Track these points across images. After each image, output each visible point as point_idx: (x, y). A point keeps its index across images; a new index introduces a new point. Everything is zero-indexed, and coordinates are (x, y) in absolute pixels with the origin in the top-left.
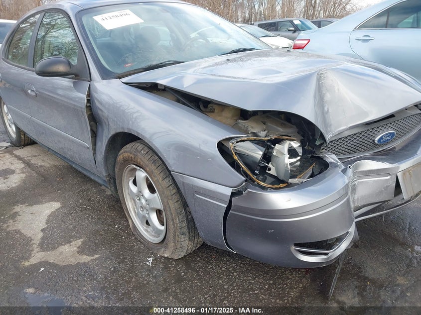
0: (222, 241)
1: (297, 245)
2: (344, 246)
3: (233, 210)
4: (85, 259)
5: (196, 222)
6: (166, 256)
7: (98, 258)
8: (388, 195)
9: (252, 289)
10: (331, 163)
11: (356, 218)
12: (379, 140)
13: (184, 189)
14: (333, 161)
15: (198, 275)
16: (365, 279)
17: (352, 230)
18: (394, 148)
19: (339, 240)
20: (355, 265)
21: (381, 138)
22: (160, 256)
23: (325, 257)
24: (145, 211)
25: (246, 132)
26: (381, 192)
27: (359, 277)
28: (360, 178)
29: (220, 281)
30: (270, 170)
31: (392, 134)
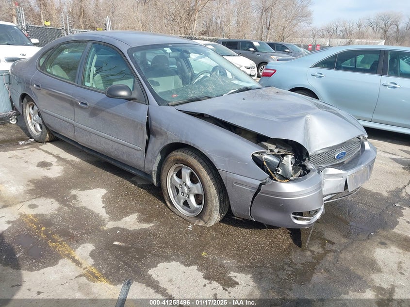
0: (248, 213)
1: (294, 214)
2: (318, 216)
3: (261, 193)
4: (146, 226)
5: (231, 201)
6: (200, 225)
7: (154, 226)
8: (341, 189)
9: (260, 244)
10: (311, 169)
11: (324, 201)
12: (337, 157)
13: (226, 181)
14: (313, 168)
15: (224, 236)
16: (324, 239)
17: (322, 207)
18: (344, 162)
19: (316, 212)
20: (318, 232)
21: (338, 155)
22: (196, 225)
23: (309, 221)
24: (185, 195)
25: (266, 148)
26: (337, 187)
27: (321, 239)
28: (326, 178)
29: (239, 240)
30: (279, 171)
31: (344, 153)
